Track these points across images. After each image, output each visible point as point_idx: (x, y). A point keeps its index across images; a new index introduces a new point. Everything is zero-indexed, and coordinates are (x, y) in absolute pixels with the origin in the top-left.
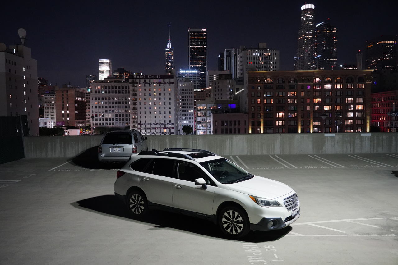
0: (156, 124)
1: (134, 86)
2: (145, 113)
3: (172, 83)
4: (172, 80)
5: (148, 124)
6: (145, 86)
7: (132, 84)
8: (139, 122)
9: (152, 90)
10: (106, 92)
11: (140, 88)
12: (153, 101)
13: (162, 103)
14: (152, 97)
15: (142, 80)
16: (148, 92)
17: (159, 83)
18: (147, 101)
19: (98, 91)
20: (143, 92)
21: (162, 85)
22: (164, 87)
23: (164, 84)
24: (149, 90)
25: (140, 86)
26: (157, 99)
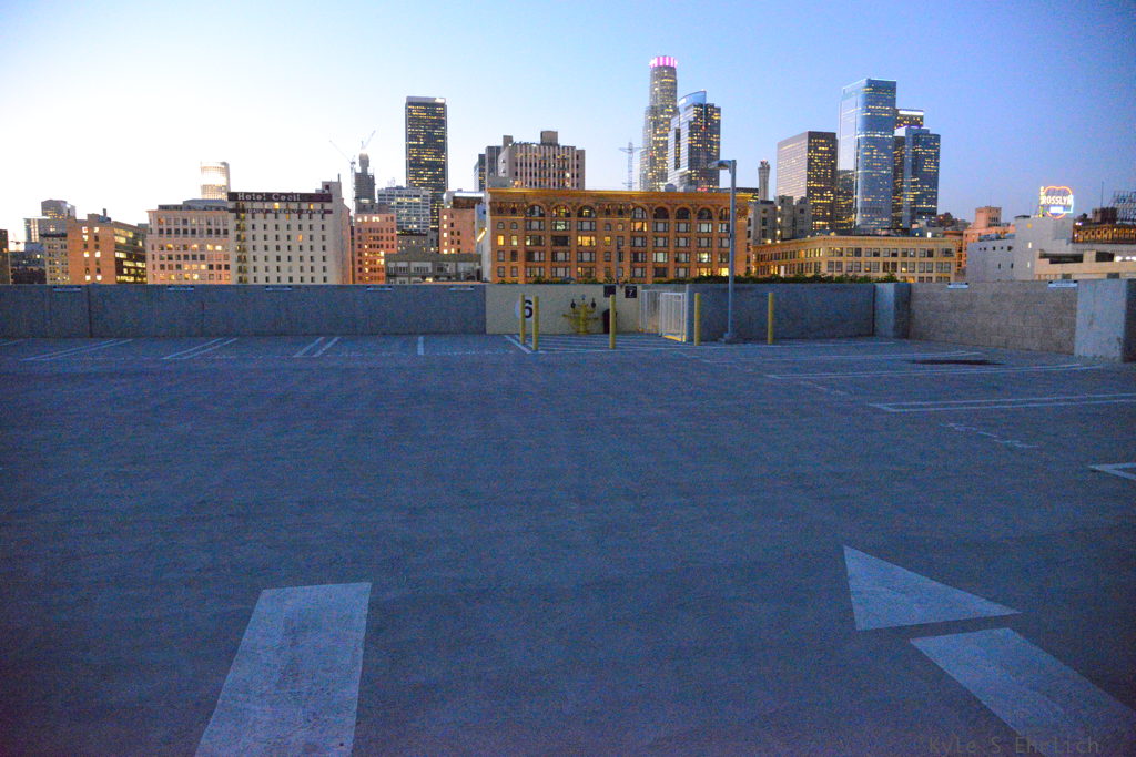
1: (238, 217)
3: (330, 212)
4: (328, 206)
6: (265, 218)
7: (234, 214)
9: (283, 227)
10: (185, 232)
11: (253, 222)
12: (284, 253)
13: (307, 258)
14: (283, 243)
15: (257, 205)
16: (271, 233)
17: (300, 212)
18: (272, 253)
19: (165, 228)
20: (260, 232)
21: (305, 216)
22: (311, 222)
23: (311, 213)
24: (277, 227)
25: (253, 218)
26: (295, 248)
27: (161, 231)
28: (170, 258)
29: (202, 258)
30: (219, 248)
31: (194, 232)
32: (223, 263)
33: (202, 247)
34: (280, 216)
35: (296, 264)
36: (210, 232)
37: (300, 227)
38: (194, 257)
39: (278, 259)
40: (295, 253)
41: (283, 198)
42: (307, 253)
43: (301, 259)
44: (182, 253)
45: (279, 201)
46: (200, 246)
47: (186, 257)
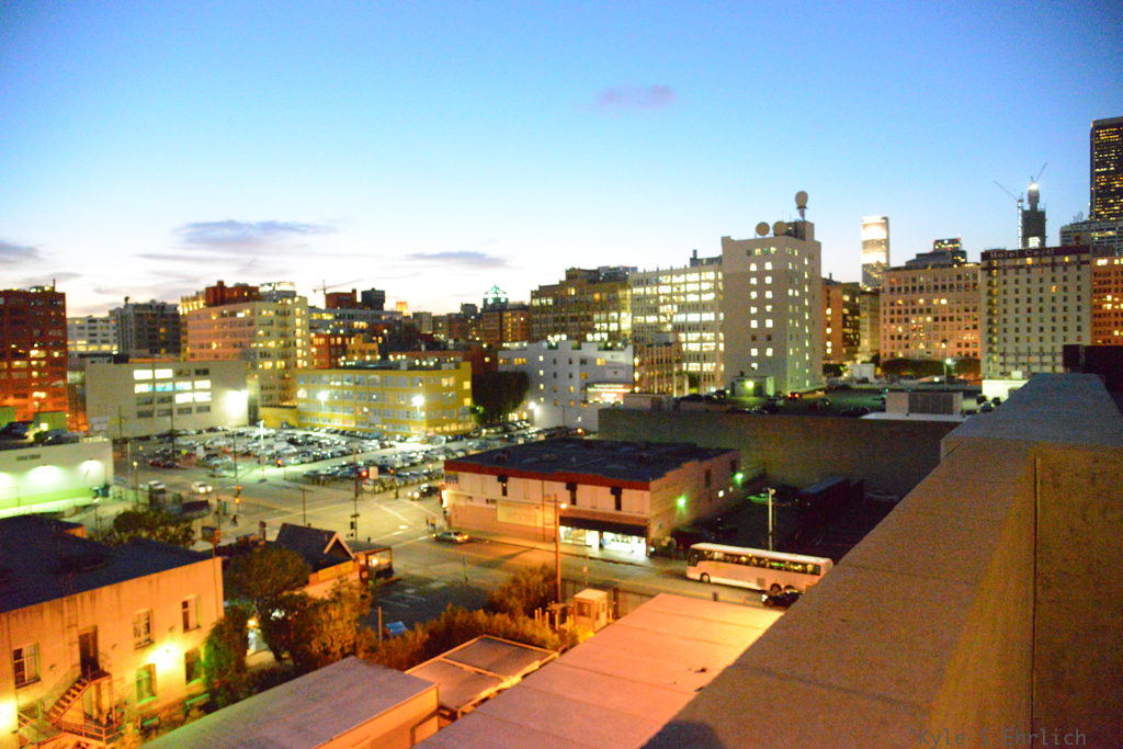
0: (1044, 354)
1: (990, 274)
2: (1017, 330)
3: (1087, 262)
4: (1085, 257)
5: (1024, 354)
6: (1017, 273)
7: (986, 272)
8: (1002, 351)
9: (1035, 280)
10: (914, 289)
11: (1005, 277)
12: (1035, 305)
13: (1060, 310)
14: (1035, 296)
15: (1009, 262)
16: (1023, 287)
17: (1054, 265)
18: (1023, 306)
19: (896, 286)
20: (1011, 287)
21: (1060, 269)
22: (1065, 274)
23: (1065, 266)
24: (1029, 281)
25: (1005, 274)
26: (1047, 300)
27: (892, 290)
28: (899, 312)
29: (929, 311)
30: (944, 301)
31: (921, 288)
32: (948, 315)
33: (929, 302)
34: (1033, 270)
35: (1048, 315)
36: (936, 287)
37: (1053, 280)
38: (921, 311)
39: (1029, 310)
40: (1047, 304)
41: (1036, 253)
42: (1059, 304)
43: (1053, 309)
44: (910, 308)
45: (1033, 256)
46: (926, 301)
47: (914, 311)
